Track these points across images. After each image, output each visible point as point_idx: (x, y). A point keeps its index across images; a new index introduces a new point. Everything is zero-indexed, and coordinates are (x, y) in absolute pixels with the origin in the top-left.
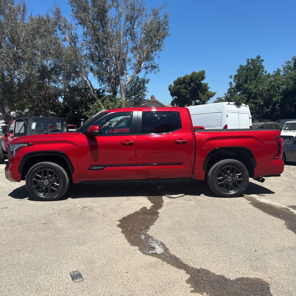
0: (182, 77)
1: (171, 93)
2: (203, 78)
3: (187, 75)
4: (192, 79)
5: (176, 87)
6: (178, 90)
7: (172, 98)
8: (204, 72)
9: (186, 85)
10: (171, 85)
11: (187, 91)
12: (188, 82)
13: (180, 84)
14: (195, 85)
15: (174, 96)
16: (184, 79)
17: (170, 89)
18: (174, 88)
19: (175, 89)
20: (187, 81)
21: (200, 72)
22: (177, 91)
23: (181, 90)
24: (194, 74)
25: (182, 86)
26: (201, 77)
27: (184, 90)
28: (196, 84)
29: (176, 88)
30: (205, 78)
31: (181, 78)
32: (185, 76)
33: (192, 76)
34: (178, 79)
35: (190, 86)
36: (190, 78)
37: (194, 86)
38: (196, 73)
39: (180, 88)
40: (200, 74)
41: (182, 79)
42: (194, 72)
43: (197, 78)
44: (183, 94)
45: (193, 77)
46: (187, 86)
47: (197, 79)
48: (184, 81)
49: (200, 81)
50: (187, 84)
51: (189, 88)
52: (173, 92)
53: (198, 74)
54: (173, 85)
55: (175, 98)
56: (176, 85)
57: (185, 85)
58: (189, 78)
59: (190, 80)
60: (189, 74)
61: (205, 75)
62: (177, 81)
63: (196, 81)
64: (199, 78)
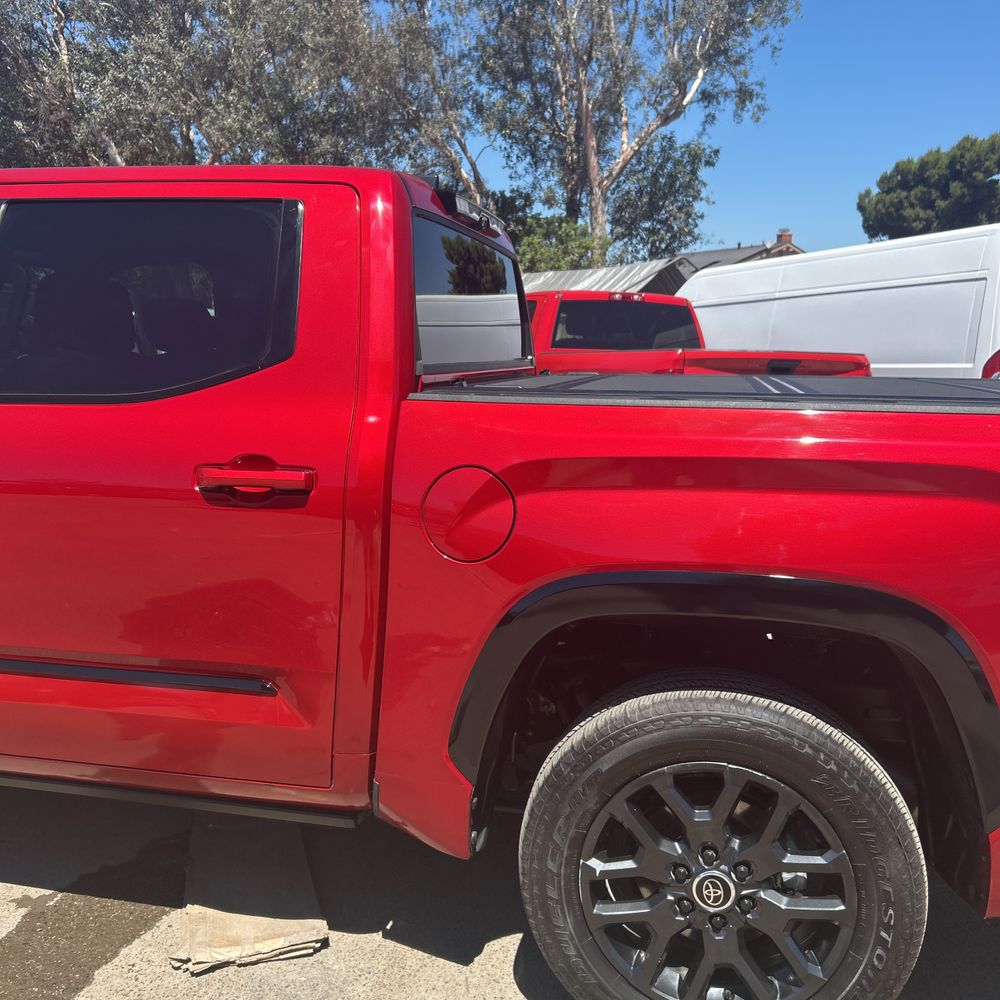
0: (916, 160)
1: (865, 221)
3: (938, 151)
4: (958, 167)
5: (888, 198)
6: (892, 209)
9: (930, 193)
10: (868, 192)
11: (930, 213)
12: (937, 177)
13: (905, 185)
14: (965, 190)
15: (878, 236)
16: (924, 165)
17: (861, 208)
18: (876, 205)
19: (880, 206)
20: (933, 174)
22: (889, 214)
23: (908, 212)
24: (967, 144)
25: (913, 193)
27: (918, 209)
28: (975, 187)
29: (887, 202)
31: (910, 161)
32: (930, 154)
33: (959, 153)
34: (897, 166)
35: (945, 195)
36: (951, 162)
37: (963, 196)
38: (974, 143)
39: (901, 202)
40: (993, 145)
41: (914, 167)
42: (967, 139)
43: (979, 160)
44: (914, 224)
45: (962, 156)
46: (935, 194)
47: (977, 164)
48: (921, 175)
49: (989, 173)
50: (936, 186)
51: (941, 204)
52: (876, 217)
53: (985, 146)
54: (875, 190)
56: (888, 192)
57: (925, 189)
58: (945, 161)
59: (947, 172)
60: (945, 149)
62: (892, 176)
63: (974, 174)
64: (988, 163)
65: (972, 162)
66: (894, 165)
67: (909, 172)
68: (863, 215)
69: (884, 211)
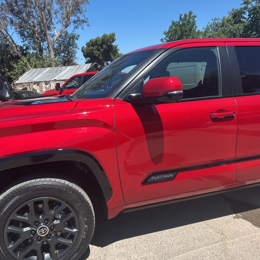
0: (94, 39)
1: (84, 54)
2: (113, 40)
3: (99, 37)
4: (104, 41)
5: (89, 48)
6: (91, 51)
7: (86, 60)
8: (114, 34)
9: (98, 47)
10: (84, 47)
11: (99, 52)
12: (100, 43)
13: (93, 45)
14: (106, 47)
15: (87, 58)
16: (96, 41)
17: (82, 51)
18: (87, 50)
19: (88, 50)
20: (99, 43)
21: (110, 34)
22: (90, 52)
23: (95, 52)
24: (105, 36)
25: (94, 47)
26: (112, 39)
27: (97, 51)
28: (108, 46)
29: (89, 49)
30: (115, 40)
31: (93, 39)
32: (97, 38)
33: (103, 38)
34: (90, 41)
35: (102, 48)
37: (106, 48)
38: (106, 35)
39: (92, 49)
40: (111, 36)
41: (94, 41)
42: (105, 34)
43: (108, 40)
44: (96, 55)
46: (100, 48)
47: (108, 41)
48: (96, 43)
49: (111, 43)
50: (99, 46)
51: (102, 50)
52: (86, 53)
53: (109, 36)
54: (85, 46)
55: (88, 59)
56: (89, 47)
57: (97, 46)
58: (101, 40)
59: (102, 42)
60: (100, 37)
61: (115, 38)
62: (89, 43)
63: (108, 43)
64: (110, 40)
65: (107, 40)
66: (89, 41)
67: (93, 42)
68: (83, 53)
69: (89, 51)
